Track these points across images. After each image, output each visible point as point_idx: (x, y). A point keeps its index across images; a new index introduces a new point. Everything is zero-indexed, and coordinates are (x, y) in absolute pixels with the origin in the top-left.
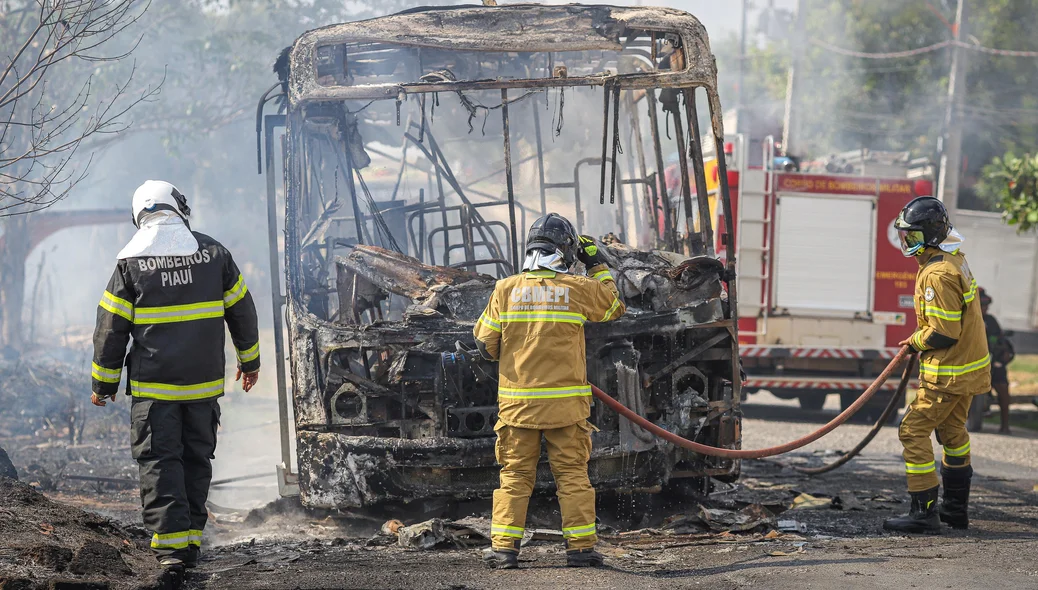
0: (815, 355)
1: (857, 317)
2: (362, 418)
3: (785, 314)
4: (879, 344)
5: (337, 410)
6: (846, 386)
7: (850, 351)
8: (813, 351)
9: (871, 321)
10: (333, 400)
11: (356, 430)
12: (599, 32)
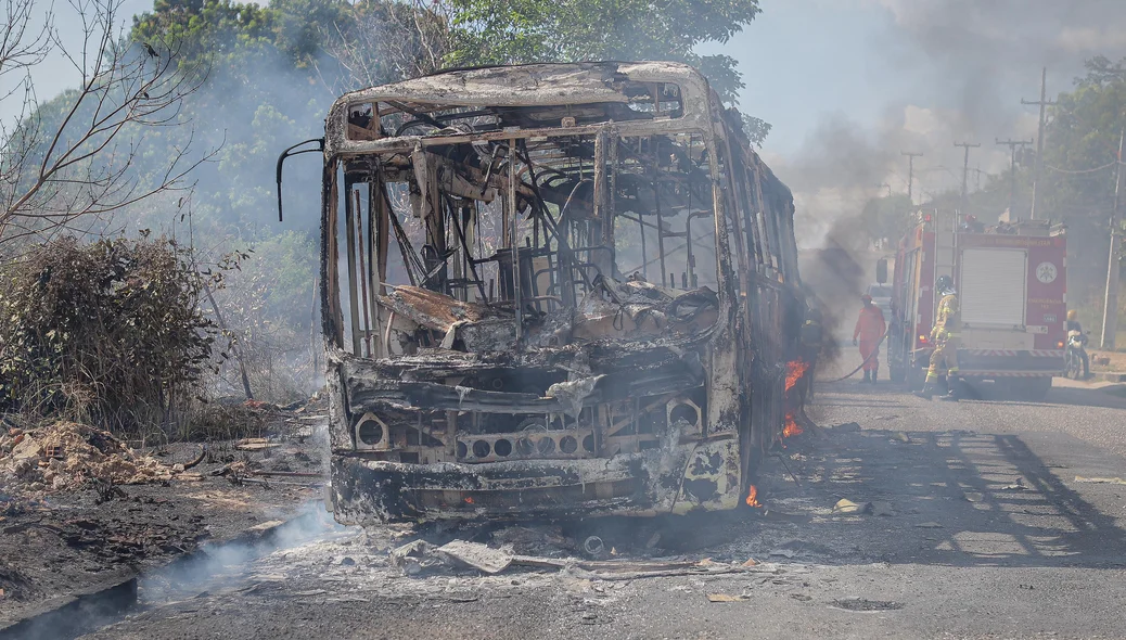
0: (986, 354)
1: (1015, 328)
2: (382, 445)
3: (967, 326)
4: (1030, 347)
5: (361, 436)
6: (998, 375)
7: (1009, 352)
8: (985, 351)
9: (1025, 331)
10: (358, 427)
11: (379, 456)
12: (607, 85)
